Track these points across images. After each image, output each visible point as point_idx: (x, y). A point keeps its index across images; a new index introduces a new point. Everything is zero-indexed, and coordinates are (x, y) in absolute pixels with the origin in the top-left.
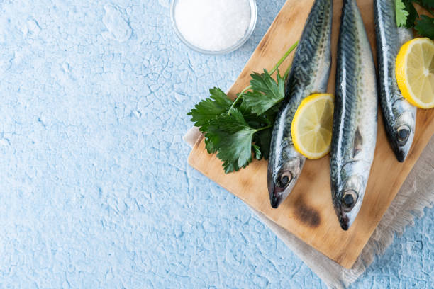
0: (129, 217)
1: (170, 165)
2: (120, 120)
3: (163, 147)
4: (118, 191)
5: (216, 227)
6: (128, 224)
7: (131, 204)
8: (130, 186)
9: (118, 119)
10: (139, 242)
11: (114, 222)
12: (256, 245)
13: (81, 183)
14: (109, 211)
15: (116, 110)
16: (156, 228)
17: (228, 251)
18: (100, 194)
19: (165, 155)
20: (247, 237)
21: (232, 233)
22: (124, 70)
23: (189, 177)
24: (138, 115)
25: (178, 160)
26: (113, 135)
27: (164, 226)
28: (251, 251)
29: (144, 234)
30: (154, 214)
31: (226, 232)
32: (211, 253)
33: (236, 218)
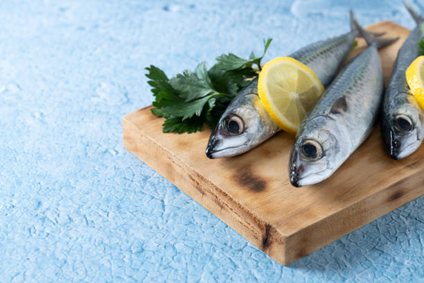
0: (71, 229)
1: (143, 193)
2: (89, 154)
3: (138, 178)
4: (64, 206)
5: (193, 249)
6: (67, 235)
7: (77, 220)
8: (82, 204)
9: (86, 154)
10: (76, 252)
11: (47, 231)
12: (250, 271)
13: (16, 195)
14: (43, 222)
15: (87, 147)
16: (106, 241)
17: (205, 272)
18: (38, 206)
19: (138, 184)
20: (237, 263)
21: (215, 256)
22: (108, 122)
23: (166, 204)
24: (114, 153)
25: (156, 190)
26: (76, 164)
27: (118, 241)
28: (242, 276)
29: (86, 246)
30: (107, 230)
31: (207, 254)
32: (180, 272)
33: (225, 244)
